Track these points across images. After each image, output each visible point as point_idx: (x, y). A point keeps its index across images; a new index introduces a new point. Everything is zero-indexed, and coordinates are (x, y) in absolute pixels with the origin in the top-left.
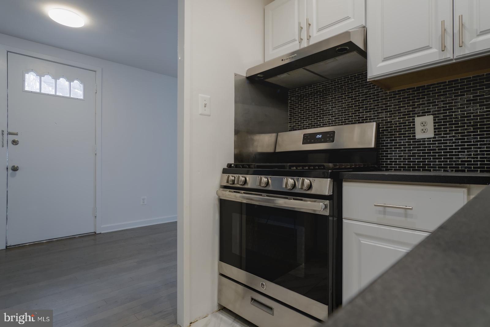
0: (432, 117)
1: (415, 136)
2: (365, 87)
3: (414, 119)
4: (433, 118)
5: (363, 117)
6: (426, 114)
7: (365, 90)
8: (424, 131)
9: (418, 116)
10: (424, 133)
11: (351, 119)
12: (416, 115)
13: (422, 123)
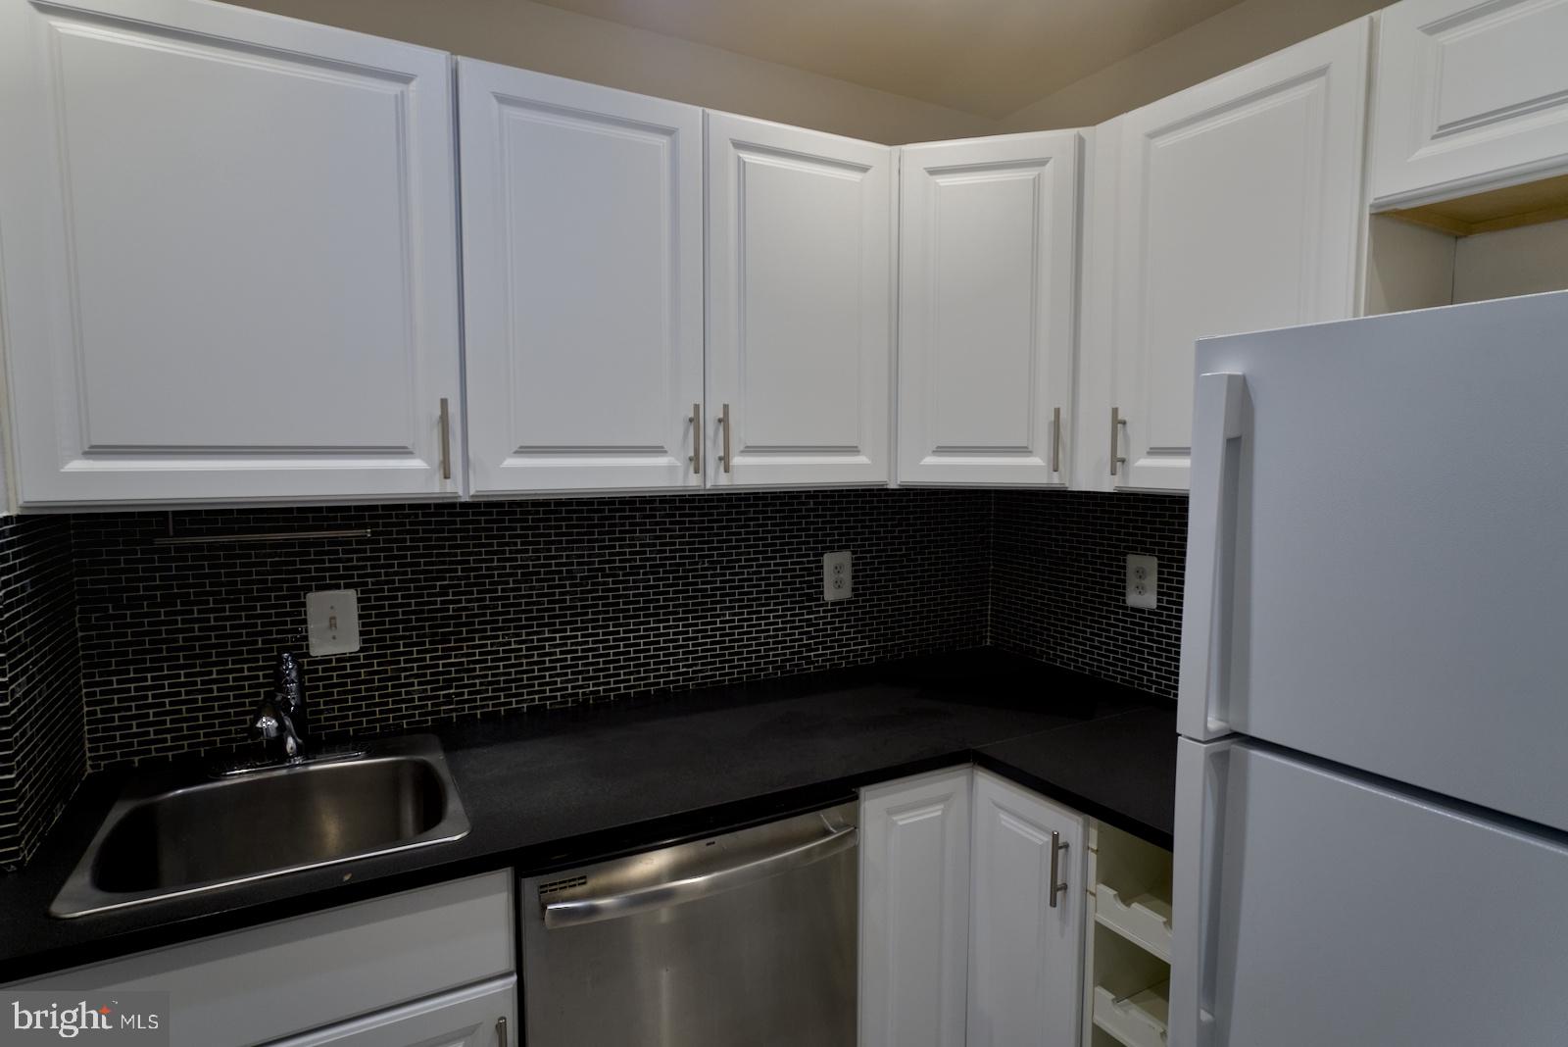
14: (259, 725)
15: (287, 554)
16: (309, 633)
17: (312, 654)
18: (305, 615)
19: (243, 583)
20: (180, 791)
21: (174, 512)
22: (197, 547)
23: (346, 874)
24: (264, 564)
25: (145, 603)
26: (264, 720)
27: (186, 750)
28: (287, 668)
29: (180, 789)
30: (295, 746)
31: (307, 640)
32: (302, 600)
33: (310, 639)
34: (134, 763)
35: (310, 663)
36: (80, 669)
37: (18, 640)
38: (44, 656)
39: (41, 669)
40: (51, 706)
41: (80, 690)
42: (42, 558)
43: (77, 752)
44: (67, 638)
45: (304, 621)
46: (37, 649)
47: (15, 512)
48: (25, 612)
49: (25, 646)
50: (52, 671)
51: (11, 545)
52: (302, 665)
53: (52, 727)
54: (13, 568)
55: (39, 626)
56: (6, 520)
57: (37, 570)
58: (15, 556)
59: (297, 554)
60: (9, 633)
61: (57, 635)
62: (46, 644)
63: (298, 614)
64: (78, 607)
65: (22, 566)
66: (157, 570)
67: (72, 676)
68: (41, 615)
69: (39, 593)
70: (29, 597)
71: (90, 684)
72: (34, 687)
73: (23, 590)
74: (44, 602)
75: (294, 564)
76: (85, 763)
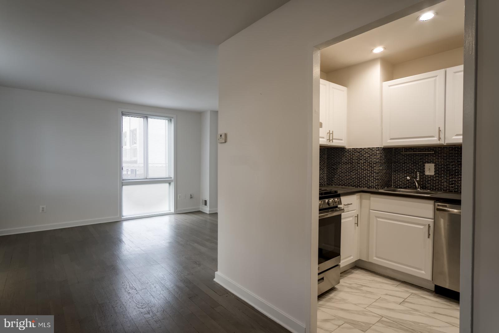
16: (425, 171)
19: (415, 161)
21: (404, 148)
22: (408, 154)
24: (419, 158)
25: (401, 163)
28: (418, 173)
34: (398, 187)
35: (425, 176)
36: (392, 172)
37: (381, 162)
38: (385, 166)
39: (385, 168)
40: (386, 174)
41: (392, 175)
42: (387, 154)
43: (390, 183)
44: (391, 166)
45: (424, 169)
46: (385, 165)
47: (383, 147)
48: (383, 159)
49: (382, 164)
50: (387, 169)
51: (382, 151)
52: (424, 176)
53: (386, 176)
54: (381, 154)
55: (385, 162)
56: (381, 148)
57: (386, 155)
58: (382, 152)
59: (424, 157)
60: (380, 161)
61: (388, 165)
62: (386, 165)
63: (424, 167)
64: (393, 163)
65: (383, 154)
66: (403, 158)
67: (391, 172)
68: (386, 161)
69: (386, 158)
70: (384, 158)
71: (394, 174)
72: (383, 169)
73: (383, 157)
74: (386, 160)
75: (423, 158)
76: (392, 185)
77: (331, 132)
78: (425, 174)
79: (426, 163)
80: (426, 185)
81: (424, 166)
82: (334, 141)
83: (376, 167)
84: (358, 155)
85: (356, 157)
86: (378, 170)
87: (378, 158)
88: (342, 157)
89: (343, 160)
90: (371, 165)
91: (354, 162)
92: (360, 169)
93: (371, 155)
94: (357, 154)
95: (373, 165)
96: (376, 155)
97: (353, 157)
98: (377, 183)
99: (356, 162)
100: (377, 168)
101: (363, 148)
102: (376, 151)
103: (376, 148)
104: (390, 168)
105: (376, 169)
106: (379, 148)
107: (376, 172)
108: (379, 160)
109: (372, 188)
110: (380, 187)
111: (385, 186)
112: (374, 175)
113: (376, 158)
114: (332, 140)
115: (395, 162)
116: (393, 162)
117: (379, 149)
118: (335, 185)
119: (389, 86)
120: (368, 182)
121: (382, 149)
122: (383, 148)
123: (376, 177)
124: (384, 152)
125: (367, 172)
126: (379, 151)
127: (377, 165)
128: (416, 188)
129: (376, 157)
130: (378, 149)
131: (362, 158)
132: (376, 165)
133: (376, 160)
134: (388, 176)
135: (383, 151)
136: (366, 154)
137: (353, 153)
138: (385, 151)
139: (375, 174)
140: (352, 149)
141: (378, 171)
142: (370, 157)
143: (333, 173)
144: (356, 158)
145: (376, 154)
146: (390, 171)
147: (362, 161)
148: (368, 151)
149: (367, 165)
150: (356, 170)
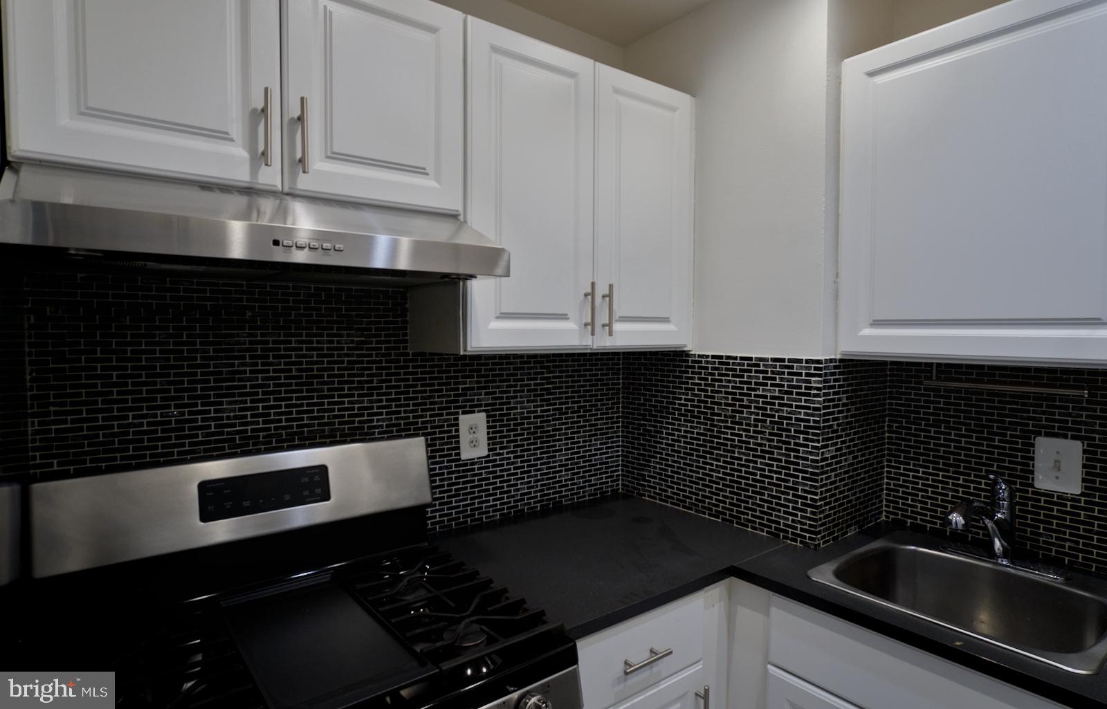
0: (483, 415)
1: (459, 454)
2: (357, 329)
3: (457, 419)
4: (485, 417)
5: (353, 409)
6: (476, 409)
7: (357, 337)
8: (473, 443)
9: (464, 413)
10: (475, 449)
11: (319, 411)
12: (460, 411)
13: (472, 428)
14: (950, 517)
15: (1023, 404)
16: (1035, 469)
17: (1036, 486)
18: (1034, 453)
19: (987, 420)
20: (913, 548)
21: (937, 364)
22: (958, 391)
23: (959, 641)
24: (1004, 409)
25: (923, 423)
26: (955, 515)
27: (938, 526)
28: (1001, 489)
29: (913, 545)
30: (1001, 548)
31: (1033, 474)
32: (1032, 441)
33: (1035, 473)
34: (907, 523)
35: (1033, 493)
36: (883, 456)
37: (831, 426)
38: (852, 440)
39: (848, 447)
40: (854, 470)
41: (883, 467)
42: (857, 384)
43: (874, 504)
44: (875, 434)
45: (1032, 459)
46: (847, 435)
47: (839, 357)
48: (839, 412)
49: (837, 431)
50: (859, 451)
51: (833, 374)
52: (1027, 492)
53: (854, 482)
54: (833, 387)
55: (850, 423)
56: (831, 361)
57: (853, 391)
58: (835, 380)
59: (1031, 405)
60: (825, 421)
61: (865, 431)
62: (855, 433)
63: (1029, 452)
64: (887, 419)
65: (840, 386)
66: (932, 402)
67: (876, 458)
68: (852, 416)
69: (852, 404)
70: (844, 405)
71: (888, 466)
72: (841, 455)
73: (839, 399)
74: (856, 409)
75: (1028, 412)
76: (881, 512)
77: (602, 290)
78: (1032, 486)
79: (1039, 434)
80: (1040, 535)
81: (1033, 445)
82: (617, 327)
83: (807, 446)
84: (733, 388)
85: (726, 393)
86: (817, 461)
87: (815, 409)
88: (677, 388)
89: (681, 399)
90: (787, 436)
91: (720, 415)
92: (741, 447)
93: (787, 393)
94: (729, 381)
95: (794, 437)
96: (809, 395)
97: (717, 392)
98: (810, 519)
99: (725, 416)
100: (811, 453)
101: (754, 356)
102: (807, 375)
103: (807, 361)
104: (873, 441)
105: (806, 459)
106: (819, 362)
107: (806, 472)
108: (820, 416)
109: (787, 538)
110: (823, 537)
111: (850, 525)
112: (797, 483)
113: (808, 408)
114: (610, 325)
115: (897, 416)
116: (888, 415)
117: (820, 369)
118: (649, 496)
119: (871, 74)
120: (774, 509)
121: (835, 367)
122: (841, 360)
123: (805, 491)
124: (845, 380)
125: (767, 465)
126: (820, 376)
127: (813, 441)
128: (990, 554)
129: (806, 401)
130: (816, 369)
131: (751, 401)
132: (805, 439)
133: (806, 414)
134: (864, 479)
135: (840, 374)
136: (766, 385)
137: (714, 374)
138: (849, 373)
139: (803, 478)
140: (713, 357)
141: (817, 468)
142: (783, 399)
143: (644, 450)
144: (727, 399)
145: (806, 388)
146: (871, 453)
147: (751, 413)
148: (773, 372)
149: (770, 434)
150: (728, 451)
